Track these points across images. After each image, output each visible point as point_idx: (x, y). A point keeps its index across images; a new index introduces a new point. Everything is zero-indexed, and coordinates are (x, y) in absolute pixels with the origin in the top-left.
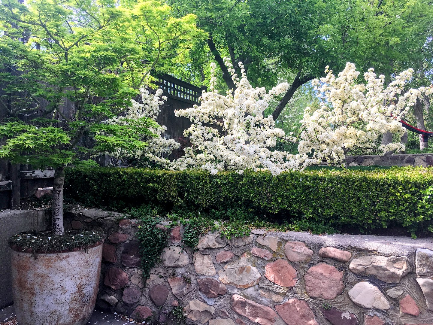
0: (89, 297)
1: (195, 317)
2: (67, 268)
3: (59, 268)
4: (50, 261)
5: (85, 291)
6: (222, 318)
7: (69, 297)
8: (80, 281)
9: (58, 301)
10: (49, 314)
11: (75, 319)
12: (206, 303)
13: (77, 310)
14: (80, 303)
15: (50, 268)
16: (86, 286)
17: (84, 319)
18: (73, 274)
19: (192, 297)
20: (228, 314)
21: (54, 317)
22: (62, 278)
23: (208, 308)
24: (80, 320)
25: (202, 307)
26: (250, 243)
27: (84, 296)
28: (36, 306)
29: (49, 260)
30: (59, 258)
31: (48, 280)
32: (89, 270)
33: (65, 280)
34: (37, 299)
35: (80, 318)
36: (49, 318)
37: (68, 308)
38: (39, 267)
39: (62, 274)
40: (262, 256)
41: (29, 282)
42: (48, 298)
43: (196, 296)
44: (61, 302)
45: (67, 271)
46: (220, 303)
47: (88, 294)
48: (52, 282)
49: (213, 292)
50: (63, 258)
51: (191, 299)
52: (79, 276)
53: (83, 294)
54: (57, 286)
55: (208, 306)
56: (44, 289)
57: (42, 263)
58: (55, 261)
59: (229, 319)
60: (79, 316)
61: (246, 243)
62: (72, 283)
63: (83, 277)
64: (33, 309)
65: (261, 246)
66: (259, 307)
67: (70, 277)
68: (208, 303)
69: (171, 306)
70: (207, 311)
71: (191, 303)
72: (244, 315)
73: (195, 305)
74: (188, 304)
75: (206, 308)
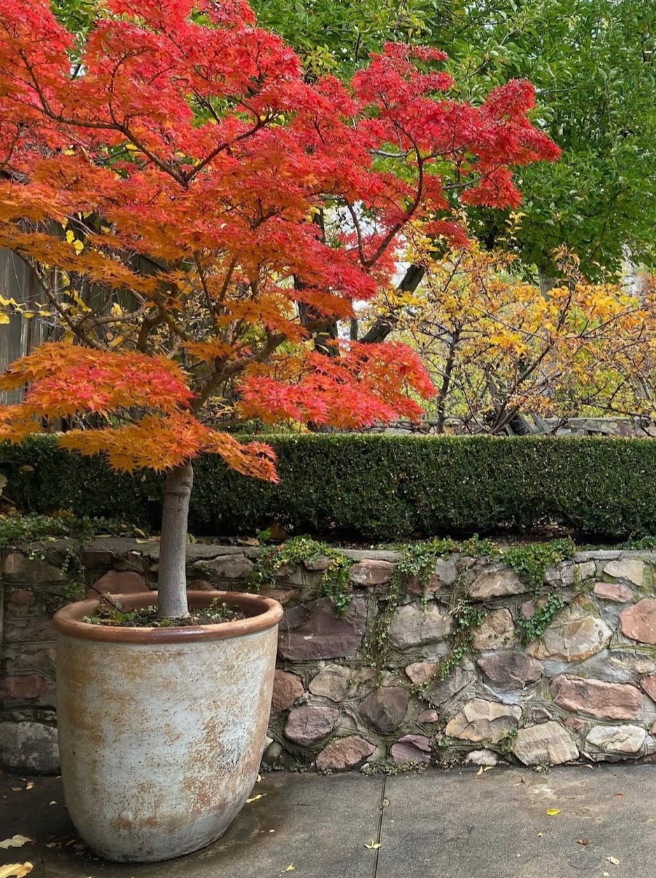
0: (236, 753)
1: (478, 733)
2: (179, 681)
3: (159, 680)
4: (139, 663)
5: (225, 740)
6: (537, 723)
7: (184, 750)
8: (213, 714)
9: (157, 760)
10: (135, 791)
11: (199, 805)
12: (501, 702)
13: (203, 784)
14: (211, 767)
15: (138, 680)
16: (226, 728)
17: (222, 807)
18: (195, 695)
19: (470, 697)
20: (548, 714)
21: (146, 799)
22: (168, 705)
23: (506, 711)
24: (214, 808)
25: (493, 710)
26: (590, 577)
27: (222, 752)
28: (104, 770)
29: (136, 660)
30: (162, 657)
31: (133, 707)
32: (235, 690)
33: (174, 710)
34: (107, 752)
35: (213, 804)
36: (135, 799)
37: (181, 778)
38: (113, 674)
39: (166, 695)
40: (616, 597)
41: (89, 710)
42: (133, 751)
43: (476, 693)
44: (163, 762)
45: (178, 688)
46: (531, 697)
47: (235, 746)
48: (142, 713)
49: (517, 678)
50: (171, 655)
51: (466, 702)
52: (210, 701)
53: (220, 745)
54: (154, 722)
55: (507, 707)
56: (124, 729)
57: (120, 667)
58: (152, 661)
59: (550, 722)
60: (209, 801)
61: (584, 578)
62: (192, 717)
63: (219, 703)
64: (98, 776)
65: (613, 579)
66: (612, 688)
67: (187, 703)
68: (505, 701)
69: (417, 724)
70: (505, 717)
71: (468, 709)
72: (581, 708)
73: (477, 712)
74: (460, 711)
75: (503, 711)
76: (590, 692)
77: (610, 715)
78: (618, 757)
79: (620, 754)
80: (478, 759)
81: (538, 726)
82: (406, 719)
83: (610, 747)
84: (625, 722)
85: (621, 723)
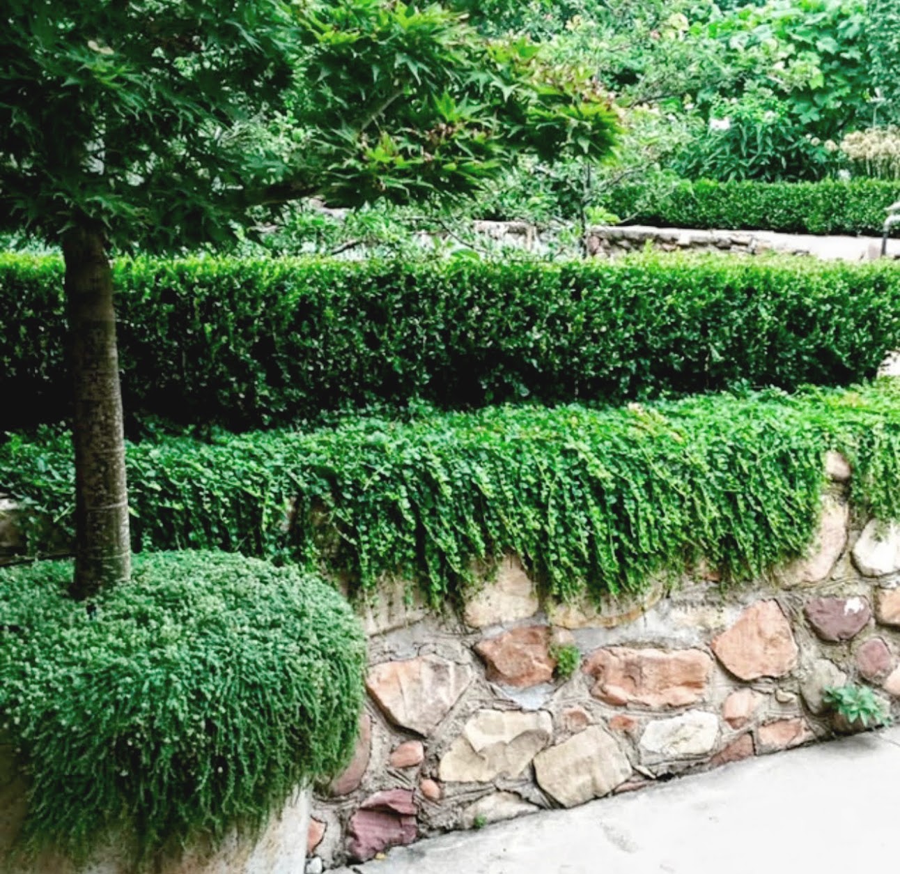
1: (490, 767)
6: (573, 734)
12: (520, 710)
19: (472, 709)
20: (587, 715)
23: (528, 722)
25: (513, 723)
46: (560, 692)
51: (465, 717)
55: (529, 716)
59: (590, 728)
68: (526, 706)
69: (392, 770)
70: (526, 734)
71: (471, 729)
72: (631, 698)
73: (484, 731)
74: (460, 735)
75: (523, 724)
76: (645, 671)
77: (671, 702)
78: (685, 764)
79: (688, 759)
80: (490, 811)
81: (574, 737)
82: (372, 767)
83: (673, 752)
84: (687, 707)
85: (682, 710)
